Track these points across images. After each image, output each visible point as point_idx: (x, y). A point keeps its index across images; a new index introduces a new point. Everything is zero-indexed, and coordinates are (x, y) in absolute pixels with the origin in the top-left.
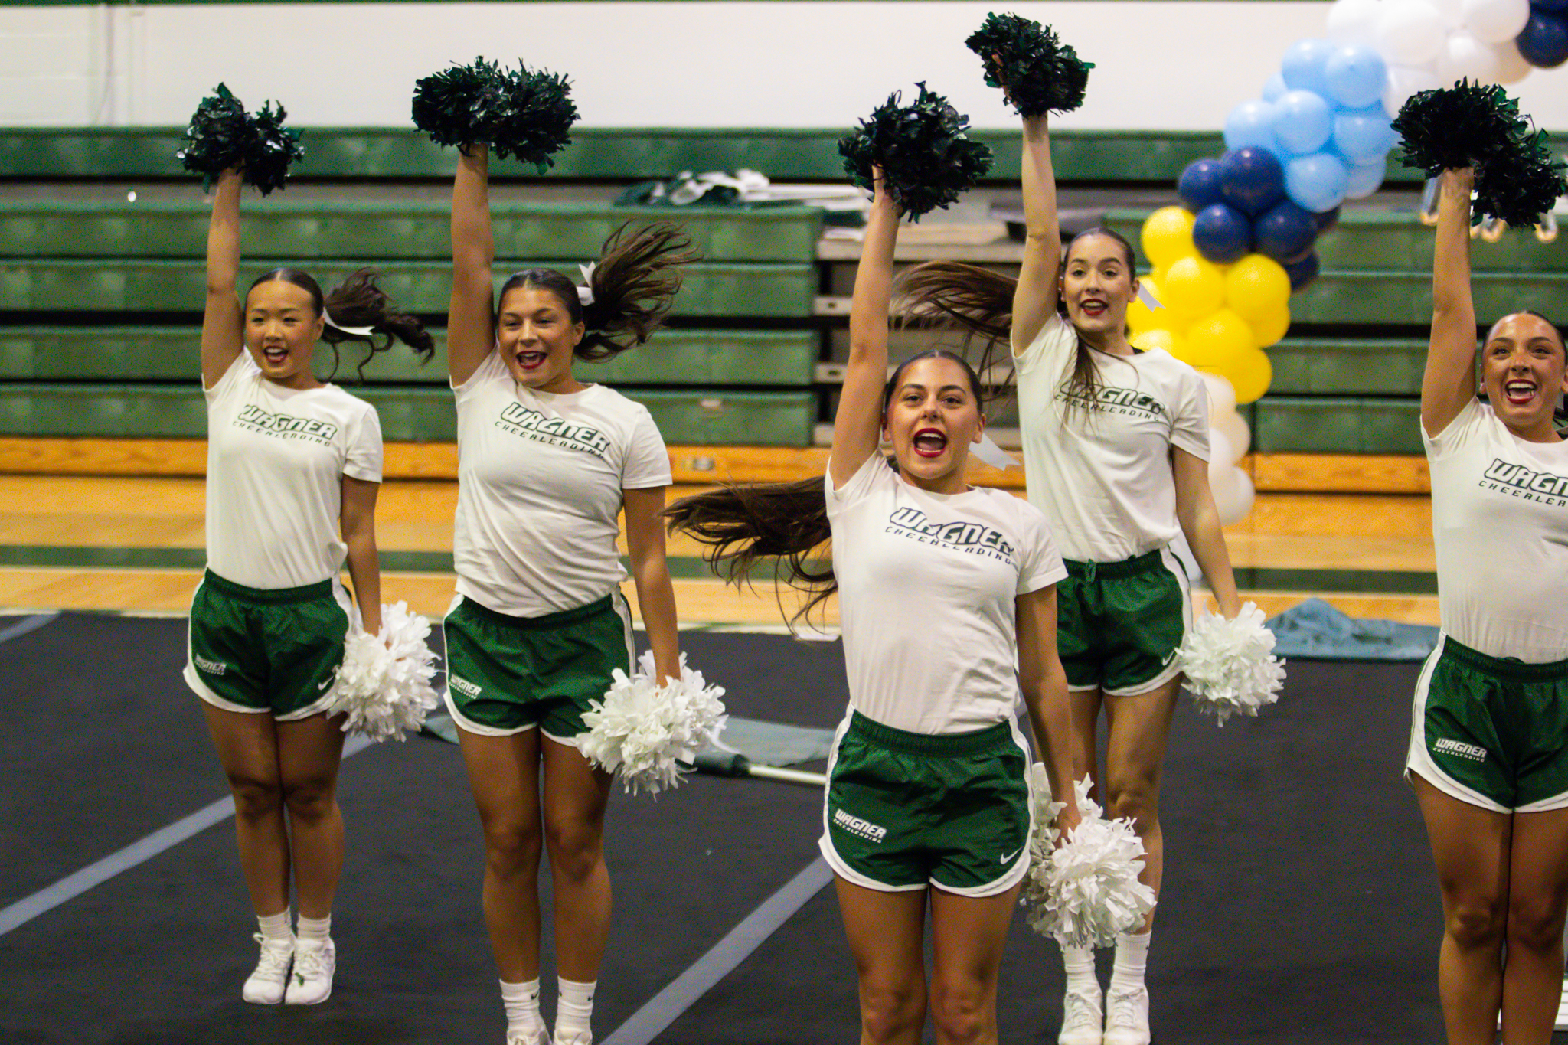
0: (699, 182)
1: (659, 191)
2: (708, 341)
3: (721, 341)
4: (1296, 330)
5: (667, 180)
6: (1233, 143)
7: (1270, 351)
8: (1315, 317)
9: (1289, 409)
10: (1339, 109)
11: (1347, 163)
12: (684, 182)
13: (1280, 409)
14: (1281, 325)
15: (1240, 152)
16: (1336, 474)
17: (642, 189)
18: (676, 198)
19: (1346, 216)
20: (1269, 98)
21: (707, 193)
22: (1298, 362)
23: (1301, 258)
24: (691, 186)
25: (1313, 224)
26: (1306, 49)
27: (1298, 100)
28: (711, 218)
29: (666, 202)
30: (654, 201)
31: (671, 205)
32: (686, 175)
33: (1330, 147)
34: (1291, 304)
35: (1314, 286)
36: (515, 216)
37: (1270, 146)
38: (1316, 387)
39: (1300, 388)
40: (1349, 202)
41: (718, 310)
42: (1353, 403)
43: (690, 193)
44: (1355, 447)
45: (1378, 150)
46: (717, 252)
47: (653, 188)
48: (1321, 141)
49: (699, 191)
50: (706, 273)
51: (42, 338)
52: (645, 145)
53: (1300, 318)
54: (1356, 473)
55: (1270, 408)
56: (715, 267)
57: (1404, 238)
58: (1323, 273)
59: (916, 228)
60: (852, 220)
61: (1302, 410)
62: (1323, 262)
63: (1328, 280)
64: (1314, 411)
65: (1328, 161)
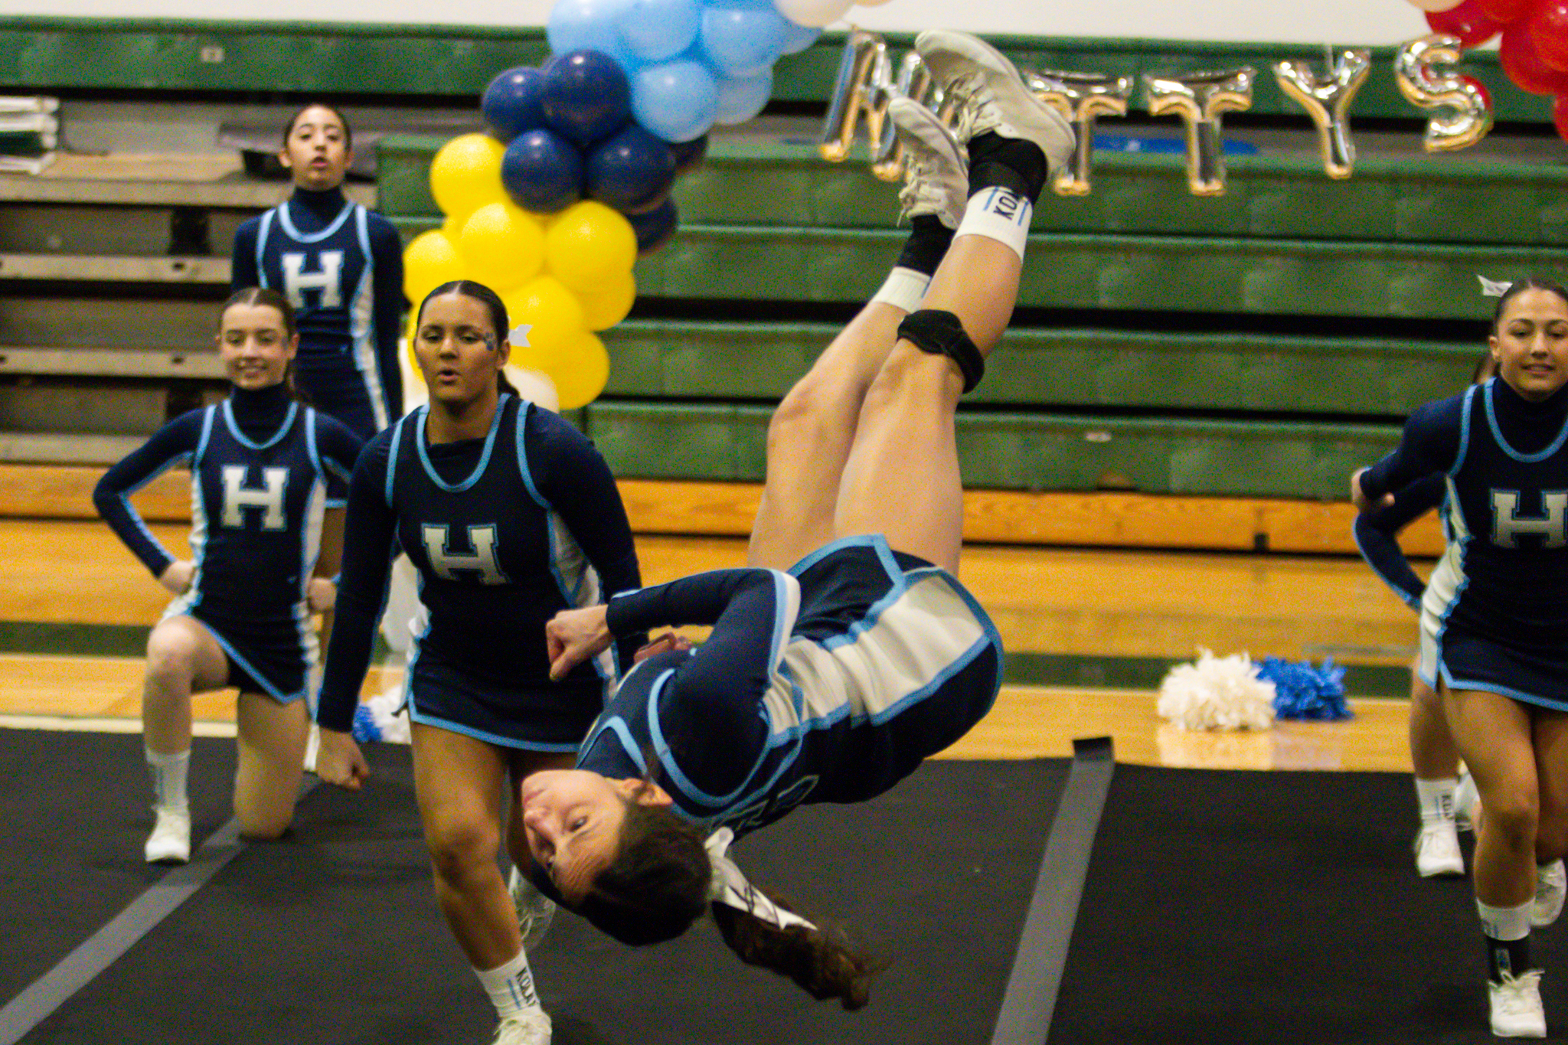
4: (644, 307)
6: (559, 45)
7: (607, 336)
8: (673, 289)
9: (636, 418)
11: (718, 73)
13: (622, 417)
14: (626, 303)
15: (567, 59)
16: (698, 509)
19: (717, 149)
22: (648, 351)
23: (650, 207)
25: (671, 159)
33: (695, 52)
34: (637, 270)
35: (670, 246)
37: (612, 50)
38: (670, 389)
39: (650, 389)
40: (718, 129)
42: (725, 410)
44: (726, 472)
45: (764, 57)
48: (681, 44)
53: (652, 290)
54: (727, 508)
55: (607, 416)
57: (798, 182)
58: (683, 228)
59: (116, 157)
60: (25, 145)
61: (653, 419)
62: (682, 216)
63: (692, 237)
64: (670, 420)
65: (692, 71)
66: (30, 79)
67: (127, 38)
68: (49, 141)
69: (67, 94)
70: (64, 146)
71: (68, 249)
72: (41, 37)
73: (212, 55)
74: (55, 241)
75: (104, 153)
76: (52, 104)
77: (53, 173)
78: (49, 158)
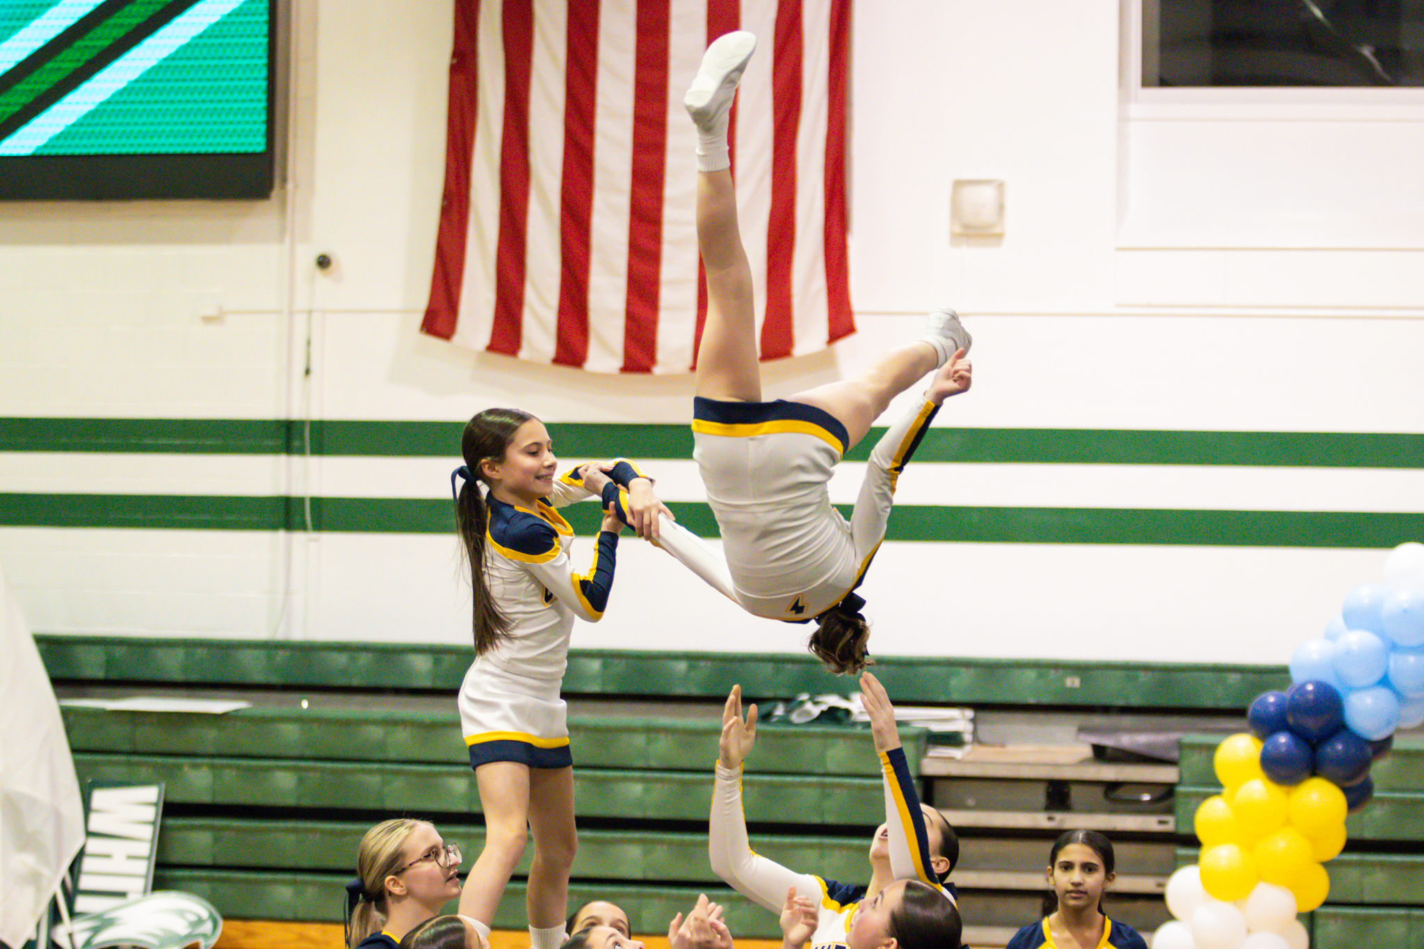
0: (816, 703)
1: (780, 711)
2: (821, 847)
3: (833, 846)
4: (1352, 845)
5: (787, 700)
6: (1298, 677)
7: (1327, 865)
8: (1369, 834)
9: (1345, 917)
10: (1394, 647)
11: (1399, 696)
12: (802, 703)
13: (1335, 916)
14: (1341, 843)
15: (1303, 686)
17: (766, 708)
18: (795, 717)
19: (1399, 744)
20: (1331, 636)
21: (822, 712)
22: (1353, 874)
23: (1358, 781)
24: (809, 706)
25: (1369, 751)
26: (1364, 594)
27: (1359, 640)
28: (825, 736)
29: (785, 721)
30: (774, 720)
31: (790, 723)
32: (804, 697)
33: (1385, 682)
34: (1348, 823)
35: (1369, 806)
36: (650, 730)
37: (1331, 681)
38: (1367, 898)
39: (1354, 898)
40: (1399, 731)
41: (831, 819)
42: (1402, 912)
43: (808, 713)
46: (832, 768)
47: (775, 707)
48: (1377, 676)
49: (816, 711)
50: (823, 785)
51: (223, 829)
52: (768, 668)
53: (1356, 835)
55: (1328, 916)
56: (827, 780)
58: (1376, 794)
59: (1010, 748)
60: (952, 739)
61: (1356, 918)
62: (1377, 785)
63: (1382, 801)
64: (1368, 919)
65: (1383, 694)
66: (956, 697)
67: (1017, 672)
68: (968, 737)
69: (979, 707)
70: (977, 740)
71: (980, 807)
72: (963, 670)
73: (1073, 682)
74: (971, 802)
75: (1003, 745)
76: (969, 713)
77: (970, 758)
78: (968, 748)
